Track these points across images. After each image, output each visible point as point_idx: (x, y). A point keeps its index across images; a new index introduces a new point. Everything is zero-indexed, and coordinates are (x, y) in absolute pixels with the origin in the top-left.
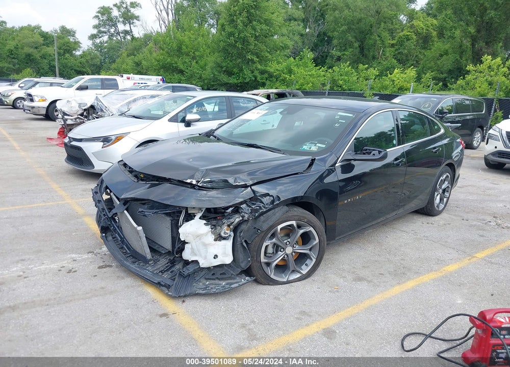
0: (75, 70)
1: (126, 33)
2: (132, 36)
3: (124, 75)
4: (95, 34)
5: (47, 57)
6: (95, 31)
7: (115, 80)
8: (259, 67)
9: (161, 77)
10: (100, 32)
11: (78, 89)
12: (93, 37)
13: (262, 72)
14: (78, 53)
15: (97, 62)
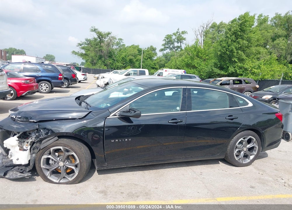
0: (151, 67)
1: (178, 47)
2: (181, 49)
3: (164, 69)
4: (162, 49)
5: (139, 61)
6: (163, 47)
7: (145, 71)
8: (239, 65)
9: (184, 70)
10: (165, 47)
11: (125, 75)
12: (162, 50)
13: (240, 68)
14: (155, 58)
15: (163, 62)
